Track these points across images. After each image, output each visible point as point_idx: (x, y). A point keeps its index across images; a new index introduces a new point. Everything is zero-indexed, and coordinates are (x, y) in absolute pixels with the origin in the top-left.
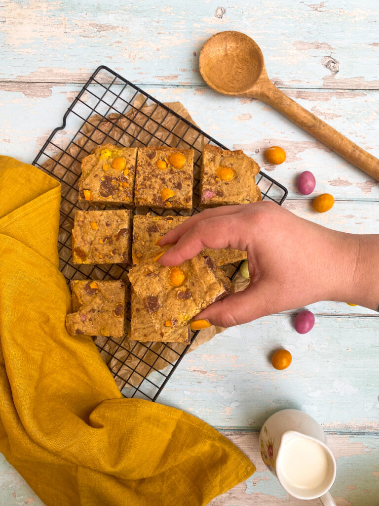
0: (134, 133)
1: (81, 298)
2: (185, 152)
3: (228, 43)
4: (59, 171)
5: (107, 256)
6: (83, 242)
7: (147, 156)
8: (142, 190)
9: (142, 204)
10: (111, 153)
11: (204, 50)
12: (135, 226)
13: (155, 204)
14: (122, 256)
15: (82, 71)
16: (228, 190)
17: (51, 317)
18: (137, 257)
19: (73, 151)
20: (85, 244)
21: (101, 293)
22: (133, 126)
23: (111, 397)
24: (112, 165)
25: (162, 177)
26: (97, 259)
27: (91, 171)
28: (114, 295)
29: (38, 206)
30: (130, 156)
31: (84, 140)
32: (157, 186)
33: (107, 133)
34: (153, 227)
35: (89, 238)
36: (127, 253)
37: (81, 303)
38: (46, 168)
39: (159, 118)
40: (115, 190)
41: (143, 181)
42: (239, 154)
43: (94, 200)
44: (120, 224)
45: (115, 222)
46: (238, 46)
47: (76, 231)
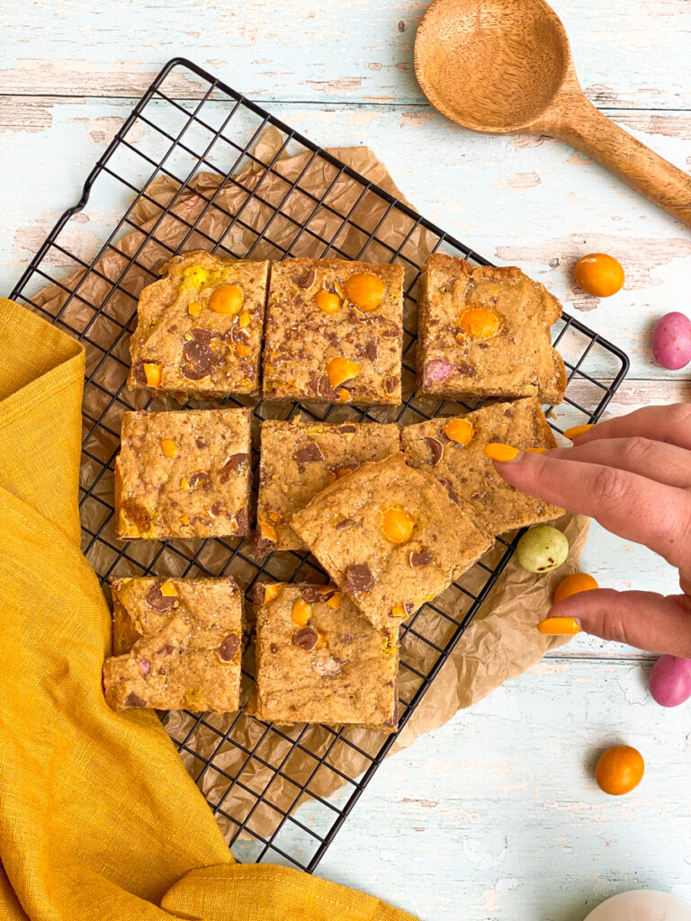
0: (256, 222)
1: (138, 619)
2: (383, 271)
3: (482, 6)
4: (76, 313)
5: (200, 520)
6: (142, 487)
7: (294, 281)
8: (282, 361)
9: (283, 396)
10: (207, 274)
11: (426, 24)
12: (266, 448)
13: (314, 396)
14: (234, 520)
15: (126, 68)
16: (486, 361)
17: (73, 664)
18: (270, 522)
19: (111, 265)
20: (148, 492)
21: (187, 607)
22: (254, 205)
23: (207, 861)
24: (210, 305)
25: (330, 331)
26: (176, 527)
27: (160, 317)
28: (218, 611)
29: (35, 402)
30: (252, 281)
31: (137, 239)
32: (318, 354)
33: (192, 223)
34: (308, 450)
35: (158, 475)
36: (246, 512)
37: (140, 631)
38: (44, 308)
39: (318, 187)
40: (216, 361)
41: (283, 340)
42: (510, 276)
43: (168, 387)
44: (230, 443)
45: (219, 437)
46: (508, 11)
47: (127, 462)
